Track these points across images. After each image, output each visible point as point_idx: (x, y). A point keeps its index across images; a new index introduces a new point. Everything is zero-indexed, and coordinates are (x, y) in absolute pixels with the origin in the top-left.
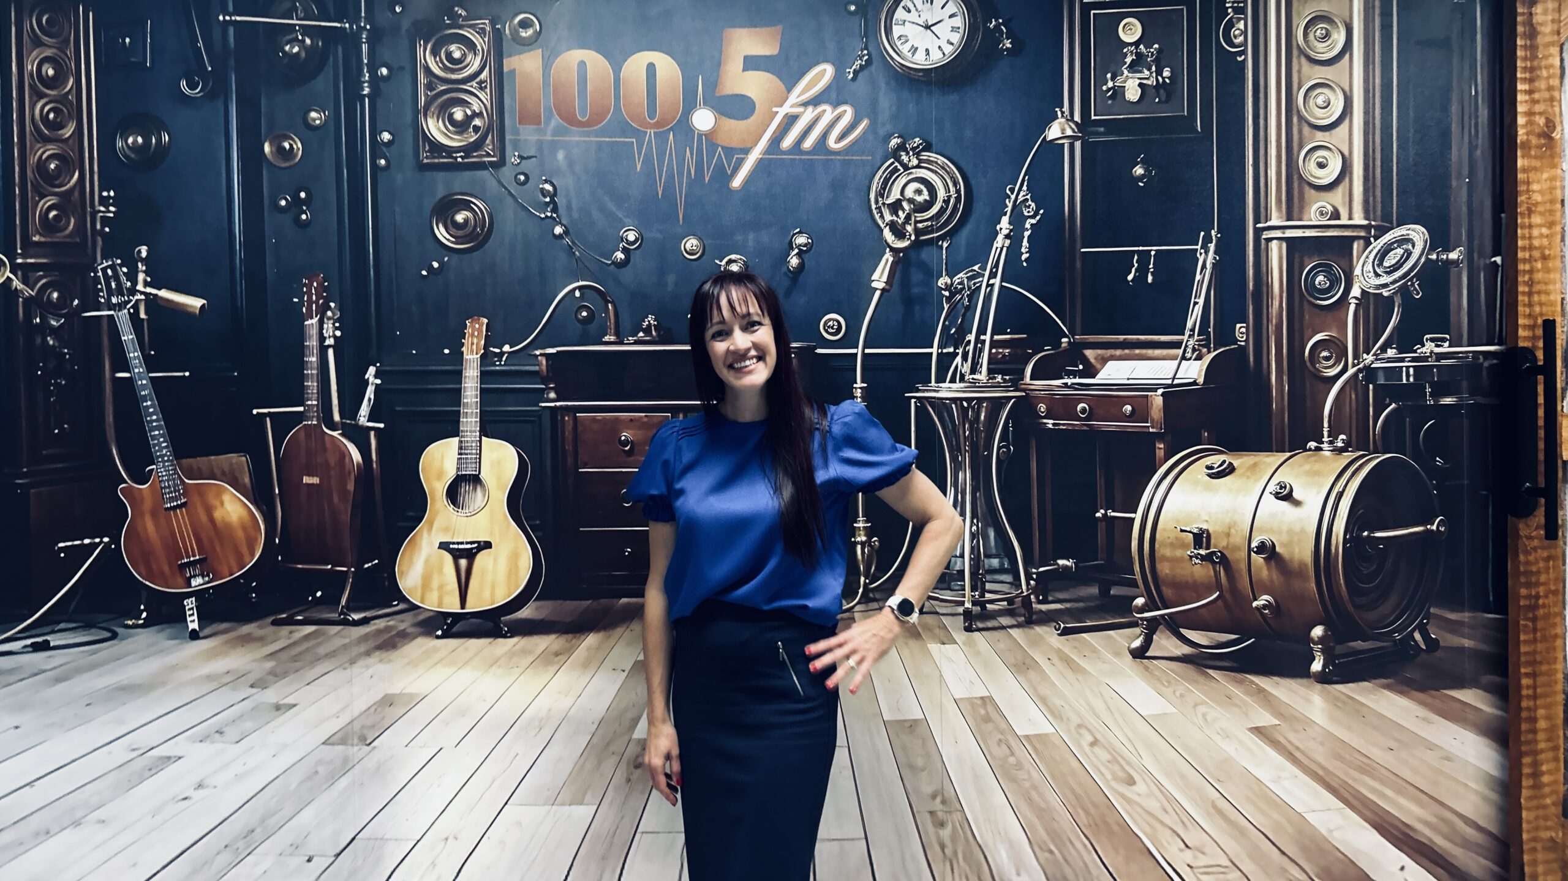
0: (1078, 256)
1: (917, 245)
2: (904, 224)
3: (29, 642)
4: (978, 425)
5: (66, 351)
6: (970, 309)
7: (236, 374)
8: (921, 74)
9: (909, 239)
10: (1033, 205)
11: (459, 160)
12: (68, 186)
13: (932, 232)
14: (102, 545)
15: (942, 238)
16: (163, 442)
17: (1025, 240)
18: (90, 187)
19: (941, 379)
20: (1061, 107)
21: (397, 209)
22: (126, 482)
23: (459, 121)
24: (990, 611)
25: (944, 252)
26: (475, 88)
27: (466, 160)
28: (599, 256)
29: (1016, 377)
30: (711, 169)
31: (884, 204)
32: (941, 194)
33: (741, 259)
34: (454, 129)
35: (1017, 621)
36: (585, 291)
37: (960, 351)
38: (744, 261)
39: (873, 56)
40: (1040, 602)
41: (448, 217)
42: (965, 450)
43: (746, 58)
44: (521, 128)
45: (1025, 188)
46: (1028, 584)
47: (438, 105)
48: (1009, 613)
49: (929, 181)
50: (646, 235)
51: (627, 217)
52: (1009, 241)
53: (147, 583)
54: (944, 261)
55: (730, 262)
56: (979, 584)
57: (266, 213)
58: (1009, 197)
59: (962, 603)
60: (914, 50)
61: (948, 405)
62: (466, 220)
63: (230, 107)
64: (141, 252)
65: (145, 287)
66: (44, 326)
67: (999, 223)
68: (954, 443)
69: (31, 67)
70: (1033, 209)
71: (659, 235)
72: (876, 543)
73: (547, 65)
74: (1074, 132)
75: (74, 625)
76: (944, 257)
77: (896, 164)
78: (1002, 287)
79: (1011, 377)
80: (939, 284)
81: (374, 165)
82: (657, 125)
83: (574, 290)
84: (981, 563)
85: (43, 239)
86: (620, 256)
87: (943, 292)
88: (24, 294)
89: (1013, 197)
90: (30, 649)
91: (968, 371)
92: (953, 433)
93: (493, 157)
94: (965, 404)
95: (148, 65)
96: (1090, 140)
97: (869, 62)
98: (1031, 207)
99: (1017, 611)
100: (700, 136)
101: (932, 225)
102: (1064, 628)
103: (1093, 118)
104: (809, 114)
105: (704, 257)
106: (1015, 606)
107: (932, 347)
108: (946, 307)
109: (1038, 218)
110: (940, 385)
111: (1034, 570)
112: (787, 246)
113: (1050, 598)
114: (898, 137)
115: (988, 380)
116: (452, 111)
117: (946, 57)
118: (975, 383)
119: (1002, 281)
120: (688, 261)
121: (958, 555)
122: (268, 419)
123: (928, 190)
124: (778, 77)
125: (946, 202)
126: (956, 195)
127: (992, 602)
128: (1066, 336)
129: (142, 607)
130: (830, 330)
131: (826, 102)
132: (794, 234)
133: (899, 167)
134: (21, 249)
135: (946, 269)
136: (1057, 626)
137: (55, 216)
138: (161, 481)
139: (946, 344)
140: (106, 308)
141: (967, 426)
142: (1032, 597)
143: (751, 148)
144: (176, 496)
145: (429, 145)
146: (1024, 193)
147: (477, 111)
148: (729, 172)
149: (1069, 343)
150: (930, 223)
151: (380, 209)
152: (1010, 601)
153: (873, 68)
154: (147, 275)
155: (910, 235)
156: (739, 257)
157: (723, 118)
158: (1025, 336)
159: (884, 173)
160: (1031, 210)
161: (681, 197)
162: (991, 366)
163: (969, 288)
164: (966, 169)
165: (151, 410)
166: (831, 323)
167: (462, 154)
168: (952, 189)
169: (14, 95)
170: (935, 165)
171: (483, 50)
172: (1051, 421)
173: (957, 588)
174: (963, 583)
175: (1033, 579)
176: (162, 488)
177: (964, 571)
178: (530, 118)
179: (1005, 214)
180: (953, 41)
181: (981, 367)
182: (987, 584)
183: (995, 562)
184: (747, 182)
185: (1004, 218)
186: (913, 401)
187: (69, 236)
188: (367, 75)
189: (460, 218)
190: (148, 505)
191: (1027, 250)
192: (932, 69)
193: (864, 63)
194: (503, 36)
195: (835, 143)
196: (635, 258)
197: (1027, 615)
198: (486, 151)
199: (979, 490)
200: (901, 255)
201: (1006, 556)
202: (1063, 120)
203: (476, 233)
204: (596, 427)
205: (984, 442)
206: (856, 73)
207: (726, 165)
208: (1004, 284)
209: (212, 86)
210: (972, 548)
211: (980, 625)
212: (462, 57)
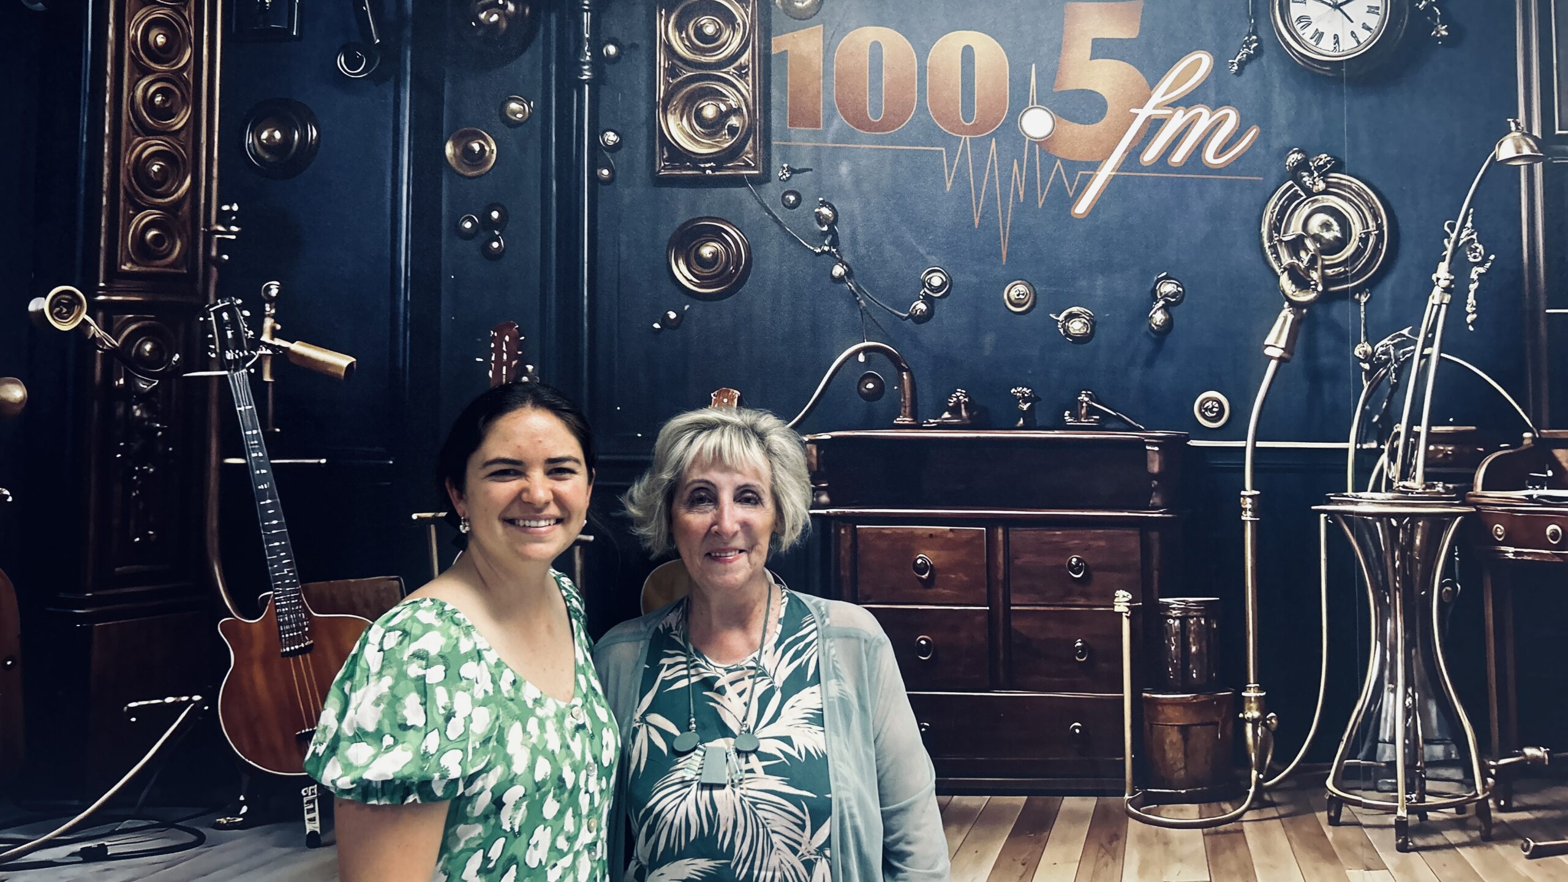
0: (1542, 316)
1: (1326, 298)
2: (1308, 269)
3: (78, 847)
4: (1412, 551)
5: (158, 425)
6: (1399, 388)
7: (391, 462)
8: (1328, 68)
9: (1315, 290)
10: (1481, 247)
11: (709, 172)
12: (176, 196)
13: (1345, 281)
14: (192, 705)
15: (1359, 289)
16: (285, 558)
17: (1471, 295)
18: (206, 199)
19: (1360, 486)
20: (1516, 116)
21: (624, 237)
22: (233, 616)
23: (711, 120)
24: (1431, 822)
25: (1362, 309)
26: (732, 76)
27: (717, 173)
28: (891, 307)
29: (1463, 485)
30: (1046, 193)
31: (1280, 241)
32: (1357, 229)
33: (1085, 313)
34: (703, 130)
35: (1469, 836)
36: (872, 354)
37: (1386, 447)
38: (1090, 316)
39: (1264, 42)
40: (1501, 809)
41: (691, 248)
42: (1396, 589)
43: (1096, 42)
44: (793, 130)
45: (1469, 224)
46: (1484, 782)
47: (683, 97)
48: (1459, 824)
49: (1340, 212)
50: (958, 278)
51: (928, 253)
52: (1449, 296)
53: (251, 762)
54: (1363, 321)
55: (1071, 316)
56: (1417, 783)
57: (444, 239)
58: (1448, 236)
59: (1394, 810)
60: (1319, 36)
61: (1371, 523)
62: (716, 255)
63: (402, 95)
64: (271, 289)
65: (272, 338)
66: (130, 393)
67: (1436, 272)
68: (1380, 578)
69: (134, 32)
70: (1480, 253)
71: (974, 280)
72: (1273, 721)
73: (828, 50)
74: (1533, 150)
75: (144, 823)
76: (1362, 316)
77: (1297, 188)
78: (1441, 359)
79: (1456, 485)
80: (1356, 353)
81: (594, 178)
82: (974, 130)
83: (857, 352)
84: (1420, 752)
85: (136, 269)
86: (921, 306)
87: (1361, 364)
88: (104, 344)
89: (1454, 236)
90: (81, 859)
91: (1398, 476)
92: (1377, 563)
93: (754, 169)
94: (1394, 522)
95: (295, 34)
96: (1554, 162)
97: (1259, 51)
98: (1478, 250)
99: (1470, 822)
100: (1032, 144)
101: (1345, 272)
102: (1535, 846)
103: (1558, 132)
104: (1178, 119)
105: (1035, 310)
106: (1467, 815)
107: (1348, 442)
108: (1366, 384)
109: (1488, 265)
110: (1360, 494)
111: (1492, 763)
112: (1149, 296)
113: (1515, 804)
114: (1298, 152)
115: (1424, 489)
116: (701, 106)
117: (1360, 48)
118: (1407, 493)
119: (1441, 351)
120: (1013, 314)
121: (1387, 739)
122: (433, 527)
123: (1340, 225)
124: (1138, 68)
125: (1364, 240)
126: (1376, 232)
127: (1435, 808)
128: (1529, 430)
129: (242, 798)
130: (1208, 414)
131: (1204, 102)
132: (1159, 280)
133: (1300, 192)
134: (103, 282)
135: (1366, 333)
136: (1525, 845)
137: (155, 236)
138: (281, 613)
139: (1366, 437)
140: (218, 367)
141: (1397, 553)
142: (1490, 801)
143: (1102, 161)
144: (298, 635)
145: (668, 152)
146: (1469, 232)
147: (734, 107)
148: (1071, 194)
149: (1533, 438)
150: (1343, 270)
151: (600, 237)
152: (1460, 807)
153: (1264, 60)
154: (276, 322)
155: (1316, 285)
156: (1082, 309)
157: (1064, 120)
158: (1474, 428)
159: (1279, 199)
160: (1478, 254)
161: (1005, 228)
162: (1428, 470)
163: (1397, 360)
164: (1388, 198)
165: (270, 512)
166: (1209, 404)
167: (712, 164)
168: (1371, 223)
169: (109, 69)
170: (1347, 190)
171: (744, 24)
172: (1511, 549)
173: (1386, 787)
174: (1394, 781)
175: (1491, 776)
176: (280, 624)
177: (1395, 762)
178: (803, 117)
179: (1444, 260)
180: (1368, 24)
181: (1415, 470)
182: (1427, 782)
183: (1438, 751)
184: (1096, 208)
185: (1441, 263)
186: (1323, 516)
187: (172, 265)
188: (589, 54)
189: (707, 251)
190: (258, 649)
191: (1474, 309)
192: (1342, 61)
193: (1252, 52)
194: (772, 6)
195: (1215, 158)
196: (941, 309)
197: (1483, 828)
198: (744, 161)
199: (1416, 647)
200: (1305, 311)
201: (1454, 741)
202: (1518, 134)
203: (728, 271)
204: (884, 545)
205: (1421, 578)
206: (1241, 64)
207: (1067, 185)
208: (1443, 355)
209: (380, 64)
210: (1407, 730)
211: (1419, 842)
212: (716, 33)
